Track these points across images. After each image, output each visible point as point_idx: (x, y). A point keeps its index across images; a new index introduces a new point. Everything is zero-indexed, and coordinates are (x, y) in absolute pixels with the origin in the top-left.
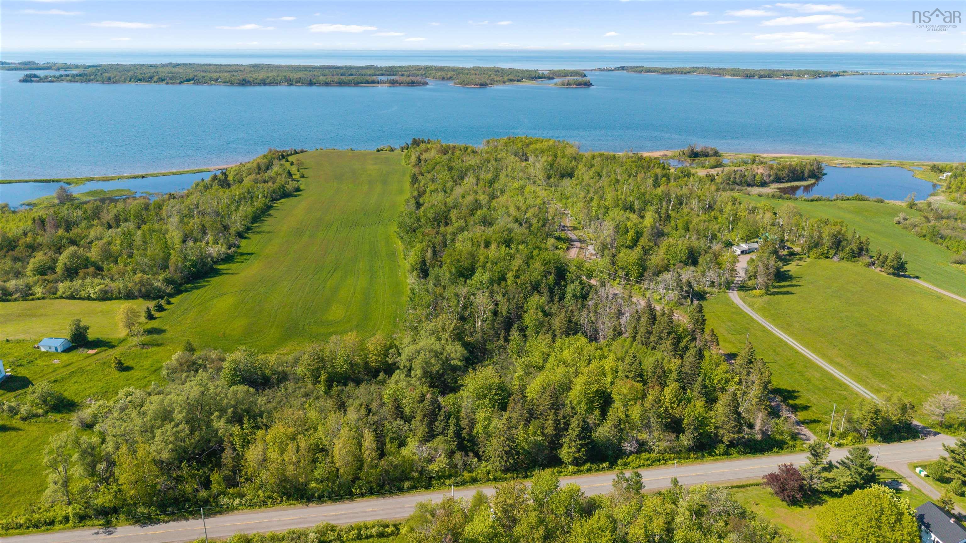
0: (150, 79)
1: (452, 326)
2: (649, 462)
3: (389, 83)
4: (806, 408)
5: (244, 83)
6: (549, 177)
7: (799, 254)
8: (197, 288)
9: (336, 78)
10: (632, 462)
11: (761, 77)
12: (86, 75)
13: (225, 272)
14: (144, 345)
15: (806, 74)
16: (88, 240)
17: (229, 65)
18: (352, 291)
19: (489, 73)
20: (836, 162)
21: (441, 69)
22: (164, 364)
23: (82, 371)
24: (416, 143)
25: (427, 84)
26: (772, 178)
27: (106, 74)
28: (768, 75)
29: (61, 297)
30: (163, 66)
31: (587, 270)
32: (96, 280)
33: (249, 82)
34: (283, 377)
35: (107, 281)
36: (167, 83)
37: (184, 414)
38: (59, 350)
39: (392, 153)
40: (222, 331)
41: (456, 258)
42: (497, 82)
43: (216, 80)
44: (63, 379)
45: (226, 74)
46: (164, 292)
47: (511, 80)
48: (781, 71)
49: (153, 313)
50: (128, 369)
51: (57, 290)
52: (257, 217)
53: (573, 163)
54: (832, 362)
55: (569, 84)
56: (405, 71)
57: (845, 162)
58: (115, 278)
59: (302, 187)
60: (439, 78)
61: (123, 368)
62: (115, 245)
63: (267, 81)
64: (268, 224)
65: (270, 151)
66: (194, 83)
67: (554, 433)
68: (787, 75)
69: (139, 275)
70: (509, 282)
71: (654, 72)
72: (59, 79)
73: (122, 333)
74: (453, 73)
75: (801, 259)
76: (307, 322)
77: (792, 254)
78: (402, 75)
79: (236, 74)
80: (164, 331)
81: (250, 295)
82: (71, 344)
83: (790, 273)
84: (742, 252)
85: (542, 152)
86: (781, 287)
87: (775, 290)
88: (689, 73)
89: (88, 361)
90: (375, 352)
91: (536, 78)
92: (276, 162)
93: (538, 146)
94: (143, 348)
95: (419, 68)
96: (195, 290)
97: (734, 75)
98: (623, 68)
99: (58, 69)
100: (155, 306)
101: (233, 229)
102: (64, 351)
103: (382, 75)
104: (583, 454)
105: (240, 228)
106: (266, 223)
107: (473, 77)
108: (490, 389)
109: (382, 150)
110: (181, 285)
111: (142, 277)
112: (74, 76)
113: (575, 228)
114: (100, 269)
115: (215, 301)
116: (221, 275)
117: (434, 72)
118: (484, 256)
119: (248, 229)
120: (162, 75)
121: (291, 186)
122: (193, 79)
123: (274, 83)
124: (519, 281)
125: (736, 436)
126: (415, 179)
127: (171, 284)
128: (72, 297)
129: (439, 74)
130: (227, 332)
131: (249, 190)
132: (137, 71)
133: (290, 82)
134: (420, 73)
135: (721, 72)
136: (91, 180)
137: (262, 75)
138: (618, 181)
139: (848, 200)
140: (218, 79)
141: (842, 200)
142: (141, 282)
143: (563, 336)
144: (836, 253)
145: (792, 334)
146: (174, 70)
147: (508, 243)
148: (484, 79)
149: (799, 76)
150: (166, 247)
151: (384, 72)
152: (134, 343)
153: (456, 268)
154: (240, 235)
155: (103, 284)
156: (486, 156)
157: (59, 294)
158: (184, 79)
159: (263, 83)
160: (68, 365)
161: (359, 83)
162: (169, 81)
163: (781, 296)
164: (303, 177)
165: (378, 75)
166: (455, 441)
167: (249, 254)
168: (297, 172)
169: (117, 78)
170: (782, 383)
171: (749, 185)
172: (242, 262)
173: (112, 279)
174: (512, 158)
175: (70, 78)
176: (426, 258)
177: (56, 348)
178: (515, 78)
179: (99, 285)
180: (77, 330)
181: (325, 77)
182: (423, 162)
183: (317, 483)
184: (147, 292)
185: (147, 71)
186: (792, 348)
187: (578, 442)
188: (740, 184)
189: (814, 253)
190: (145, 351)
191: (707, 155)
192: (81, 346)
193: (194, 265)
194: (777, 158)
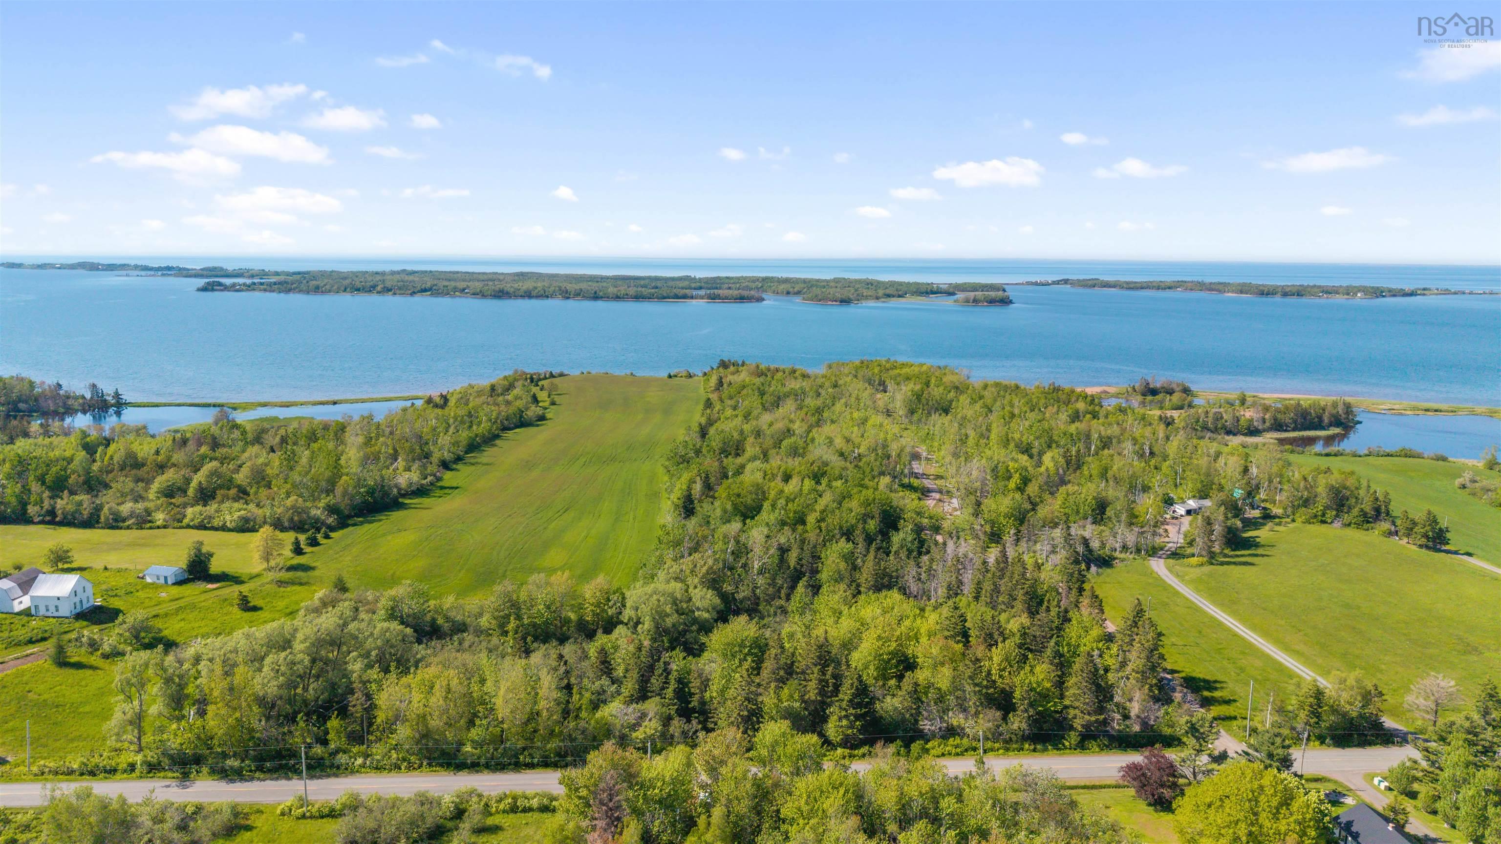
0: (370, 289)
1: (705, 568)
2: (958, 750)
3: (708, 298)
4: (1228, 702)
5: (501, 294)
6: (912, 412)
7: (1279, 517)
8: (370, 522)
9: (632, 291)
10: (933, 748)
11: (1285, 294)
12: (286, 282)
13: (413, 506)
14: (281, 583)
15: (1359, 291)
16: (239, 462)
17: (484, 273)
18: (583, 534)
19: (857, 286)
20: (1383, 407)
21: (786, 281)
22: (302, 604)
23: (193, 607)
24: (724, 365)
25: (763, 300)
26: (1268, 424)
27: (314, 282)
28: (1299, 292)
29: (188, 527)
30: (393, 273)
31: (931, 518)
32: (236, 505)
33: (508, 293)
34: (460, 628)
35: (252, 506)
36: (395, 294)
37: (308, 644)
38: (170, 582)
39: (690, 380)
40: (392, 572)
41: (736, 491)
42: (867, 298)
43: (463, 290)
44: (166, 615)
45: (477, 284)
46: (323, 523)
47: (889, 296)
48: (1319, 287)
49: (302, 546)
50: (255, 609)
51: (185, 516)
52: (473, 447)
53: (952, 394)
54: (1287, 649)
55: (976, 301)
56: (733, 283)
57: (1395, 407)
58: (262, 504)
59: (548, 416)
60: (782, 293)
61: (246, 606)
62: (272, 468)
63: (534, 293)
64: (488, 455)
65: (516, 371)
66: (432, 294)
67: (819, 698)
68: (1328, 292)
69: (293, 498)
70: (808, 527)
71: (1114, 286)
72: (250, 288)
73: (258, 566)
74: (803, 285)
75: (1279, 524)
76: (511, 567)
77: (1267, 516)
78: (730, 288)
79: (491, 283)
80: (313, 568)
81: (439, 533)
82: (186, 576)
83: (1258, 540)
84: (1189, 512)
85: (908, 378)
86: (1237, 556)
87: (1227, 559)
88: (1170, 288)
89: (203, 597)
90: (592, 601)
91: (927, 293)
92: (519, 384)
93: (904, 371)
94: (279, 587)
95: (755, 280)
96: (366, 525)
97: (1241, 292)
98: (1066, 281)
99: (252, 276)
100: (308, 539)
101: (436, 457)
102: (174, 584)
103: (701, 288)
104: (859, 730)
105: (447, 456)
106: (485, 454)
107: (832, 291)
108: (742, 645)
109: (676, 376)
110: (349, 517)
111: (297, 501)
112: (270, 285)
113: (939, 477)
114: (246, 493)
115: (389, 537)
116: (406, 509)
117: (776, 284)
118: (776, 490)
119: (458, 459)
120: (388, 284)
121: (533, 412)
122: (430, 289)
123: (544, 295)
124: (823, 525)
125: (1093, 719)
126: (709, 404)
127: (333, 513)
128: (202, 527)
129: (782, 287)
130: (398, 573)
131: (470, 412)
132: (356, 279)
133: (566, 295)
134: (753, 285)
135: (1221, 287)
136: (265, 405)
137: (528, 285)
138: (1013, 416)
139: (1388, 455)
140: (464, 289)
141: (1378, 456)
142: (293, 507)
143: (871, 592)
144: (1337, 516)
145: (1234, 613)
146: (407, 278)
147: (817, 478)
148: (850, 293)
149: (1348, 294)
150: (335, 467)
151: (703, 284)
152: (269, 579)
153: (733, 504)
154: (445, 465)
155: (245, 509)
156: (820, 381)
157: (186, 521)
158: (419, 288)
159: (528, 295)
160: (177, 599)
161: (664, 298)
162: (398, 292)
163: (1232, 567)
164: (553, 403)
165: (695, 289)
166: (674, 705)
167: (452, 488)
168: (547, 399)
169: (328, 287)
170: (1198, 671)
171: (1229, 432)
172: (440, 497)
173: (258, 505)
174: (861, 385)
175: (265, 287)
176: (693, 492)
177: (166, 578)
178: (895, 293)
179: (240, 510)
180: (196, 556)
181: (615, 289)
182: (725, 386)
183: (473, 748)
184: (300, 522)
185: (370, 279)
186: (1229, 630)
187: (852, 711)
188: (1215, 431)
189: (1302, 515)
190: (282, 589)
191: (1170, 392)
192: (199, 579)
193: (371, 492)
194: (1285, 399)
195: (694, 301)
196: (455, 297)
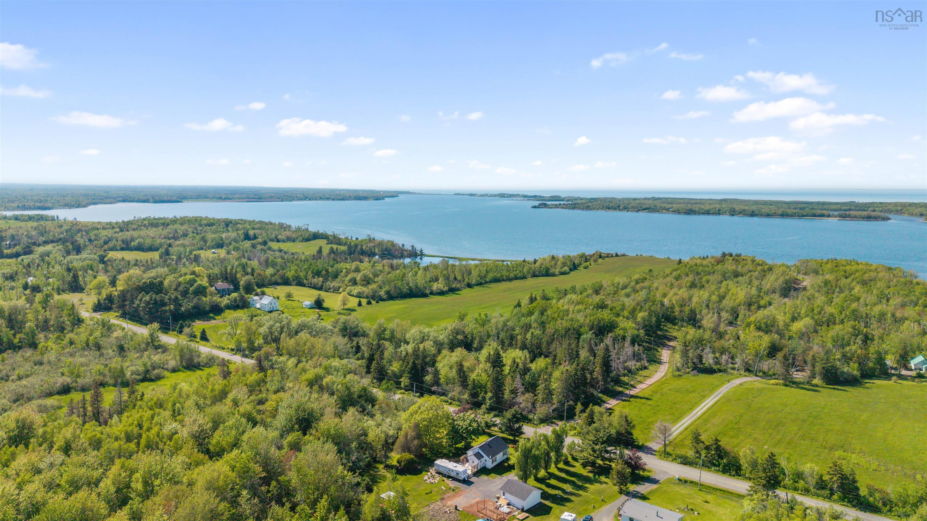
0: (616, 208)
5: (690, 212)
8: (401, 300)
13: (429, 298)
14: (340, 314)
27: (589, 204)
35: (365, 289)
36: (628, 211)
45: (682, 205)
46: (381, 297)
49: (362, 303)
51: (346, 290)
59: (571, 273)
63: (711, 212)
80: (355, 311)
82: (314, 306)
96: (398, 301)
100: (367, 301)
110: (396, 297)
117: (914, 208)
119: (480, 284)
120: (629, 205)
122: (649, 209)
129: (918, 210)
133: (733, 213)
137: (710, 207)
140: (670, 209)
152: (337, 312)
158: (643, 208)
160: (303, 312)
161: (804, 216)
167: (458, 294)
172: (446, 296)
177: (307, 306)
179: (360, 289)
185: (624, 202)
192: (317, 308)
193: (410, 289)
195: (830, 219)
196: (662, 213)
